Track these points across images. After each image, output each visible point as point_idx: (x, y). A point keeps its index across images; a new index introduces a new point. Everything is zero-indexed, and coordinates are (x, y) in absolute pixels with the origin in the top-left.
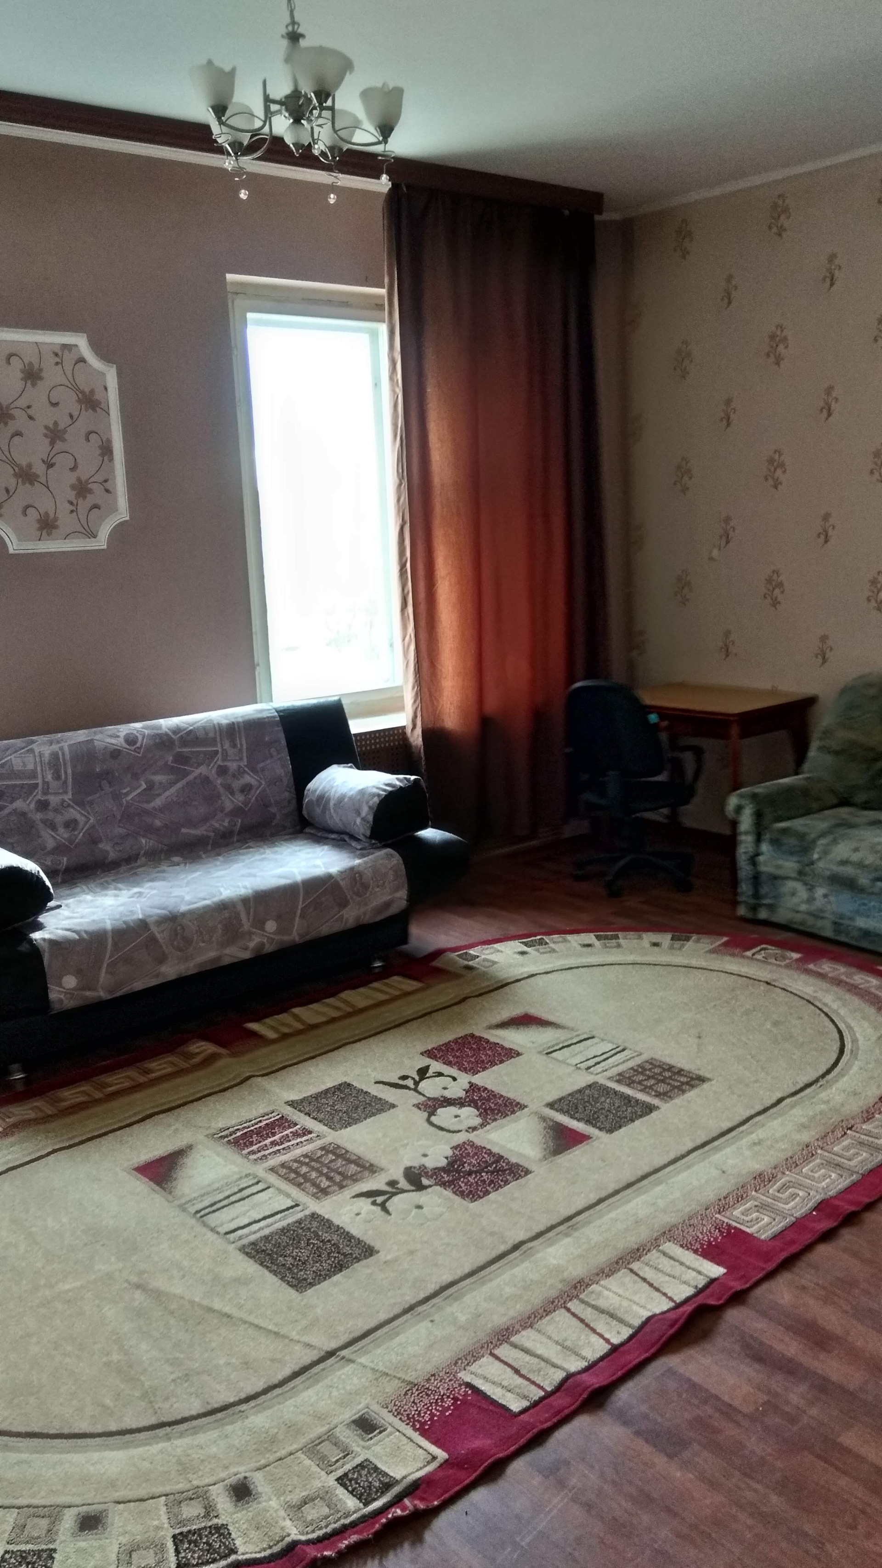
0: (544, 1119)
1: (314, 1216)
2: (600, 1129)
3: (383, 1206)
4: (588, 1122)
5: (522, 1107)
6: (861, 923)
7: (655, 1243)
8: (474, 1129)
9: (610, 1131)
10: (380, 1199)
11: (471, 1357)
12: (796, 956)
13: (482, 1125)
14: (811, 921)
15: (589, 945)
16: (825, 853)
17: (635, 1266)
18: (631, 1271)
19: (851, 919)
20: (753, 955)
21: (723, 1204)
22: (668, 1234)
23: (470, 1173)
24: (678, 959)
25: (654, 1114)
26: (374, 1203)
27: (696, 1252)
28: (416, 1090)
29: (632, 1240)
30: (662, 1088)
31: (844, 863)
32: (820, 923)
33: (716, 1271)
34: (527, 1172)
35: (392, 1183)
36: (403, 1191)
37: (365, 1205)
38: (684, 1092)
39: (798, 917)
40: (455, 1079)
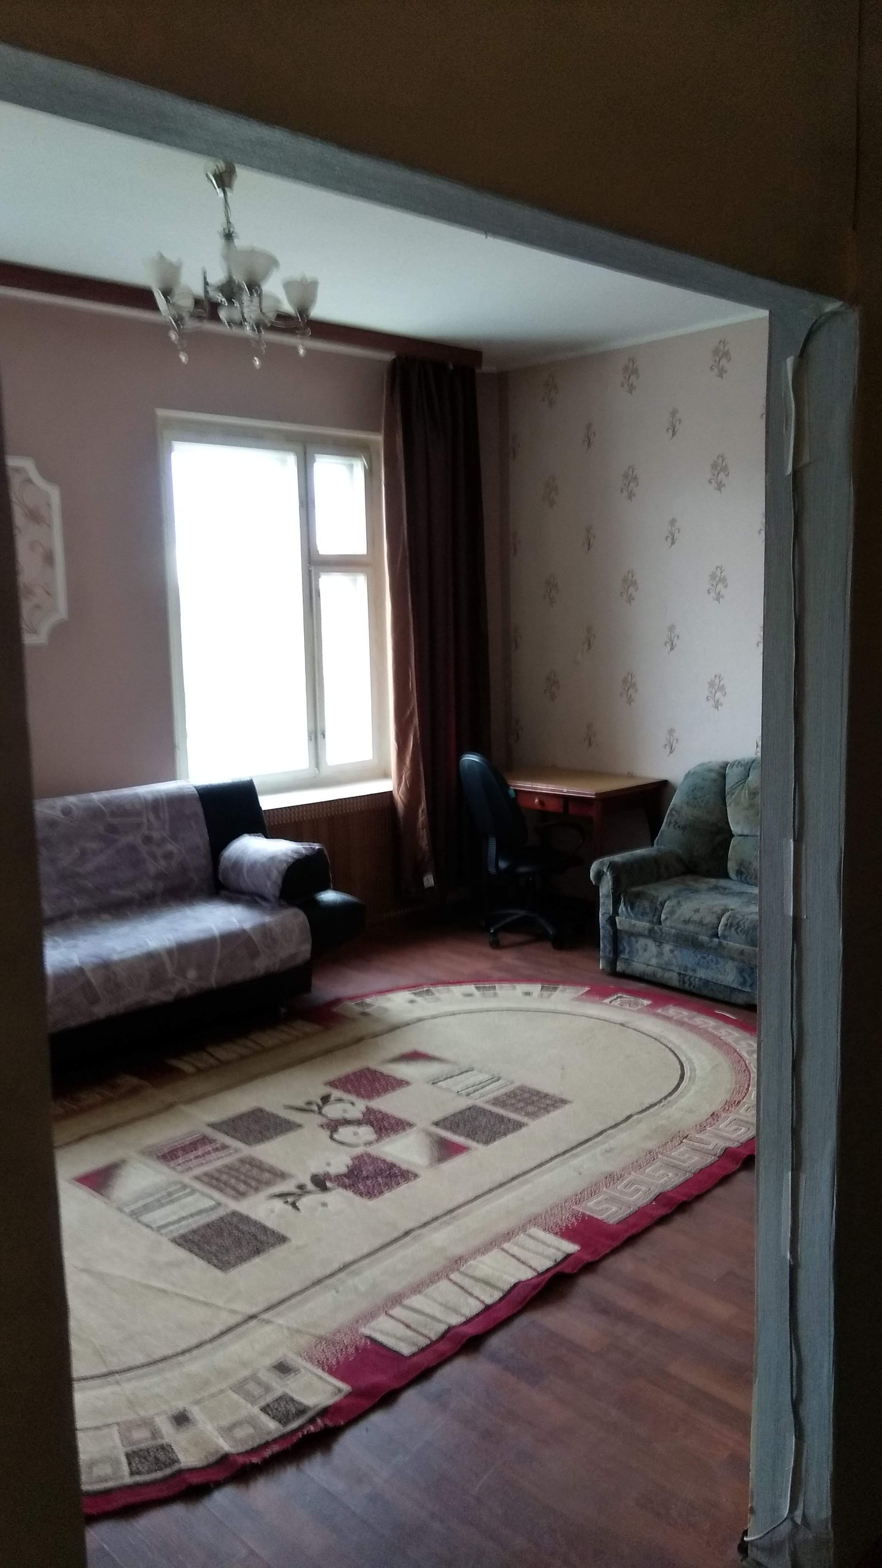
0: (429, 1134)
1: (234, 1214)
2: (478, 1142)
3: (294, 1205)
4: (468, 1136)
5: (410, 1125)
6: (702, 974)
7: (523, 1228)
8: (370, 1143)
9: (487, 1142)
10: (290, 1199)
11: (370, 1315)
12: (646, 1002)
13: (377, 1140)
14: (659, 973)
15: (470, 995)
16: (672, 912)
17: (506, 1246)
18: (503, 1249)
19: (694, 971)
20: (611, 1002)
21: (579, 1198)
22: (534, 1221)
23: (367, 1177)
24: (547, 1005)
25: (524, 1130)
26: (286, 1202)
27: (556, 1234)
28: (320, 1113)
29: (503, 1227)
30: (530, 1109)
31: (687, 922)
32: (667, 975)
33: (571, 1248)
34: (416, 1176)
35: (301, 1187)
36: (309, 1192)
37: (278, 1204)
38: (548, 1112)
39: (649, 970)
40: (353, 1104)
